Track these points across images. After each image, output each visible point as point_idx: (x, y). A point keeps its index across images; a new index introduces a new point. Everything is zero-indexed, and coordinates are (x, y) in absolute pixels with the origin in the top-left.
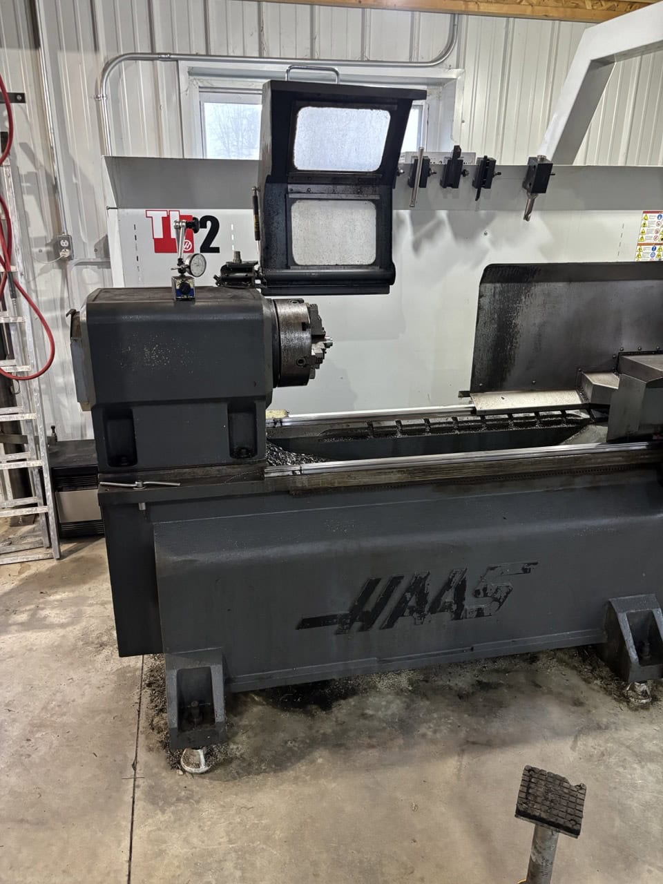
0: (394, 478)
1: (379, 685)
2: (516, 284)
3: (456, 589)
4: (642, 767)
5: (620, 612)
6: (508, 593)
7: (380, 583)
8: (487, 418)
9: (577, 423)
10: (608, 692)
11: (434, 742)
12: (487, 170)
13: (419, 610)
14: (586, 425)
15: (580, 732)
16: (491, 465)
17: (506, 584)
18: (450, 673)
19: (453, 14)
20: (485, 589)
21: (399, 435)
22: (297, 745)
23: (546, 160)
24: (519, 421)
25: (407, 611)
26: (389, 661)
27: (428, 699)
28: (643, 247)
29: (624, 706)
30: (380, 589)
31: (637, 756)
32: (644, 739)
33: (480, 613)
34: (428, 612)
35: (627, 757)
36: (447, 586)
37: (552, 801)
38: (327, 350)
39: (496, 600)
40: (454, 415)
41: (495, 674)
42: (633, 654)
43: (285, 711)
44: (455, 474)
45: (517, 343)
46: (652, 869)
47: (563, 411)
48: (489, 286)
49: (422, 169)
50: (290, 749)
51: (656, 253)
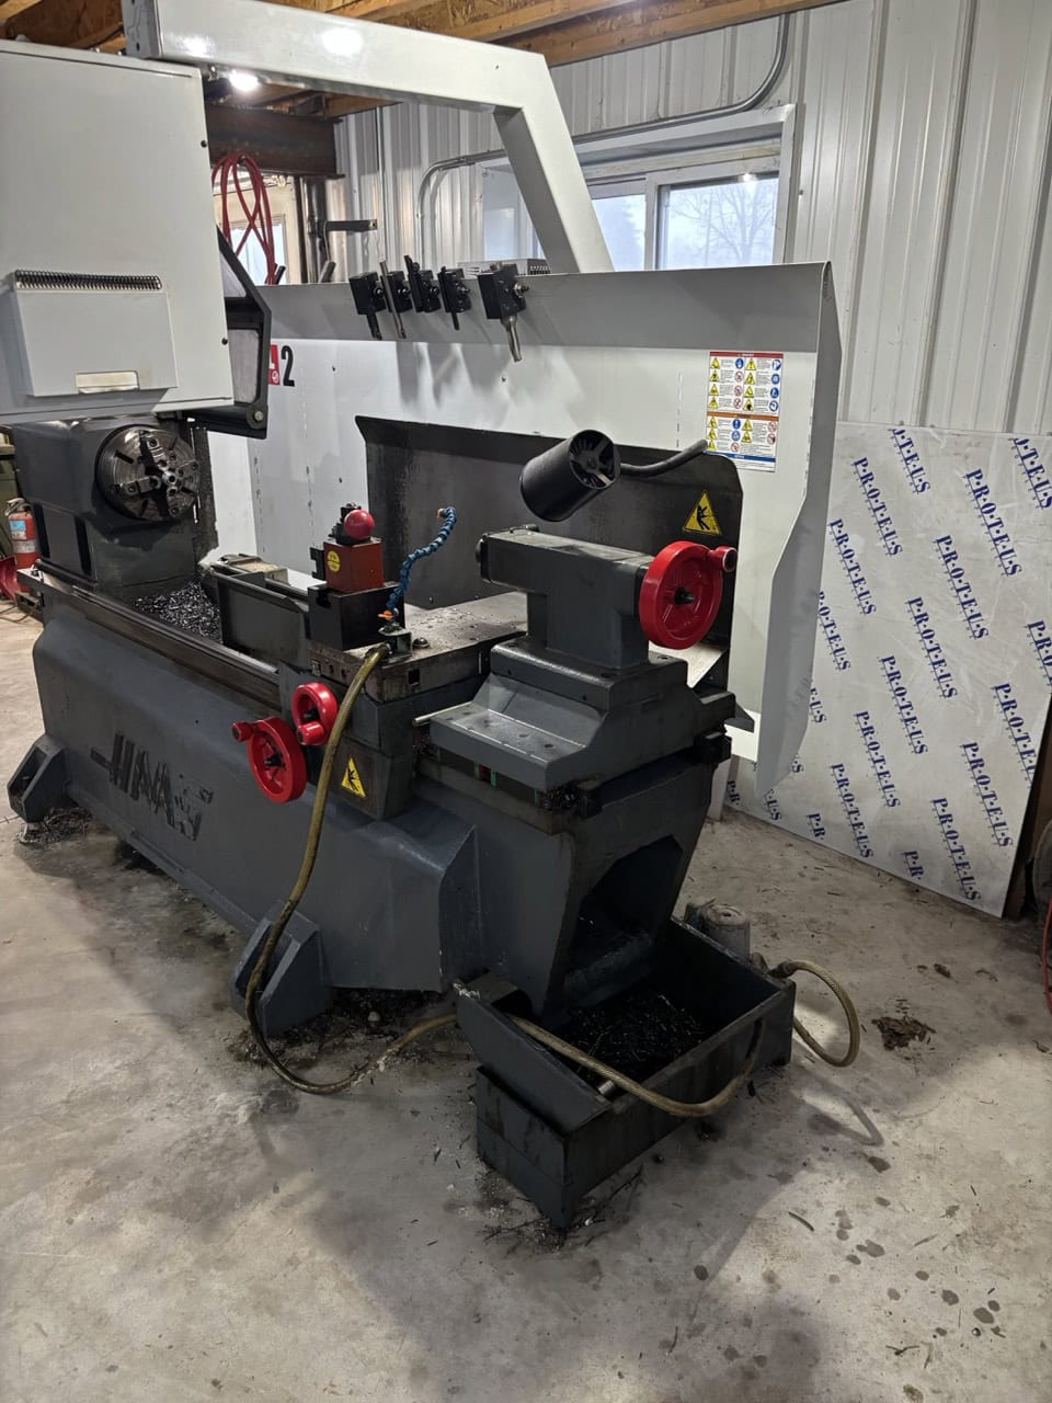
2: (398, 449)
3: (163, 784)
6: (197, 819)
7: (123, 742)
13: (146, 791)
17: (193, 804)
20: (181, 800)
25: (140, 787)
28: (717, 419)
33: (182, 828)
34: (151, 798)
36: (157, 775)
39: (190, 820)
45: (408, 535)
51: (742, 433)
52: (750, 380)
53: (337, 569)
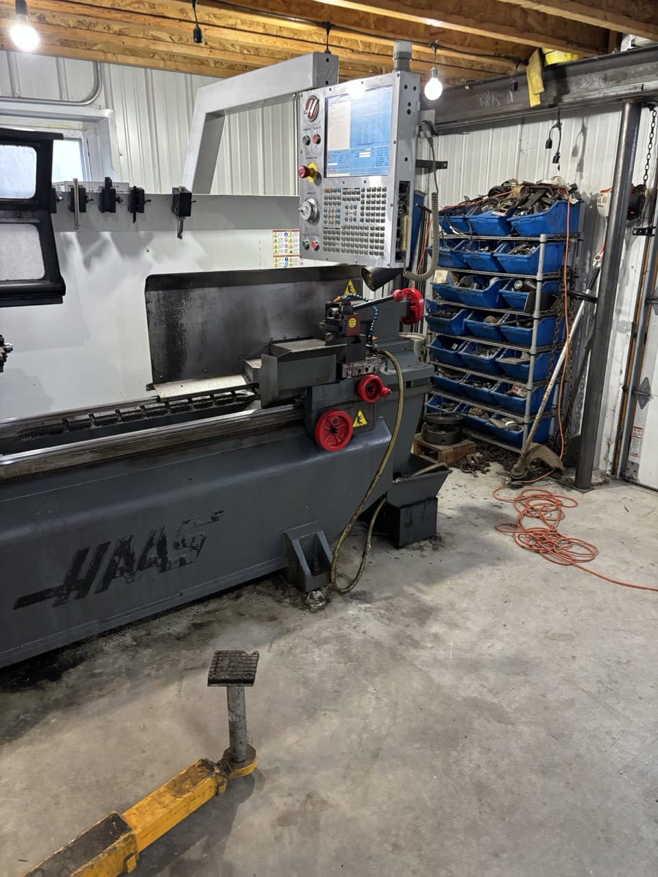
0: (88, 458)
1: (106, 648)
2: (176, 291)
3: (158, 546)
4: (320, 649)
5: (293, 539)
6: (203, 541)
7: (89, 552)
8: (170, 403)
9: (246, 400)
10: (295, 605)
11: (157, 678)
12: (138, 198)
13: (128, 569)
14: (252, 401)
15: (274, 638)
16: (172, 436)
17: (200, 533)
18: (169, 624)
19: (96, 62)
20: (183, 541)
21: (94, 427)
22: (29, 715)
23: (187, 190)
24: (197, 403)
25: (118, 572)
26: (109, 620)
27: (150, 648)
28: (278, 258)
29: (307, 612)
30: (90, 557)
31: (316, 643)
32: (321, 630)
33: (182, 562)
34: (137, 570)
35: (309, 646)
36: (150, 544)
37: (234, 667)
38: (8, 354)
39: (194, 548)
40: (142, 404)
41: (208, 615)
42: (307, 570)
43: (14, 692)
44: (142, 448)
45: (185, 339)
46: (326, 712)
47: (233, 392)
48: (153, 293)
49: (79, 197)
50: (24, 720)
51: (289, 263)
52: (291, 241)
53: (352, 319)
